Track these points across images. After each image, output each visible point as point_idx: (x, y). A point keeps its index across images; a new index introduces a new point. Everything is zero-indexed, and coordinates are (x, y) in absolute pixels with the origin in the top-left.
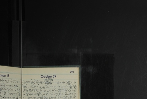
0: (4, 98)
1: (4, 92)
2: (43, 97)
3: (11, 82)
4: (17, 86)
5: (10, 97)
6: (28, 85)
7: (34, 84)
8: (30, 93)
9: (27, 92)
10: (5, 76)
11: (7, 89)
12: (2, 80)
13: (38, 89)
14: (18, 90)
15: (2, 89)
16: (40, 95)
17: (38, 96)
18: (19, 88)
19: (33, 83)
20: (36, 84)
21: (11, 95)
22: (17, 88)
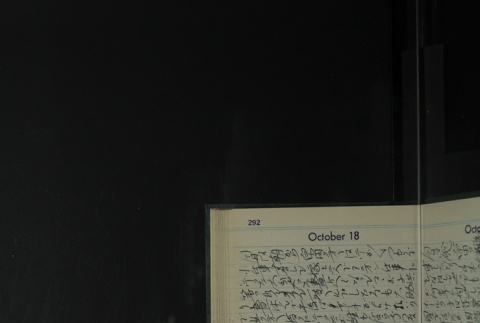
0: (334, 306)
1: (334, 289)
2: (470, 300)
3: (369, 254)
4: (397, 267)
5: (362, 303)
6: (437, 260)
7: (449, 257)
8: (441, 287)
9: (434, 286)
10: (340, 238)
11: (351, 281)
12: (327, 251)
13: (458, 271)
14: (405, 278)
15: (326, 279)
16: (463, 294)
17: (458, 299)
18: (408, 272)
19: (446, 253)
20: (454, 257)
21: (370, 299)
22: (395, 274)
